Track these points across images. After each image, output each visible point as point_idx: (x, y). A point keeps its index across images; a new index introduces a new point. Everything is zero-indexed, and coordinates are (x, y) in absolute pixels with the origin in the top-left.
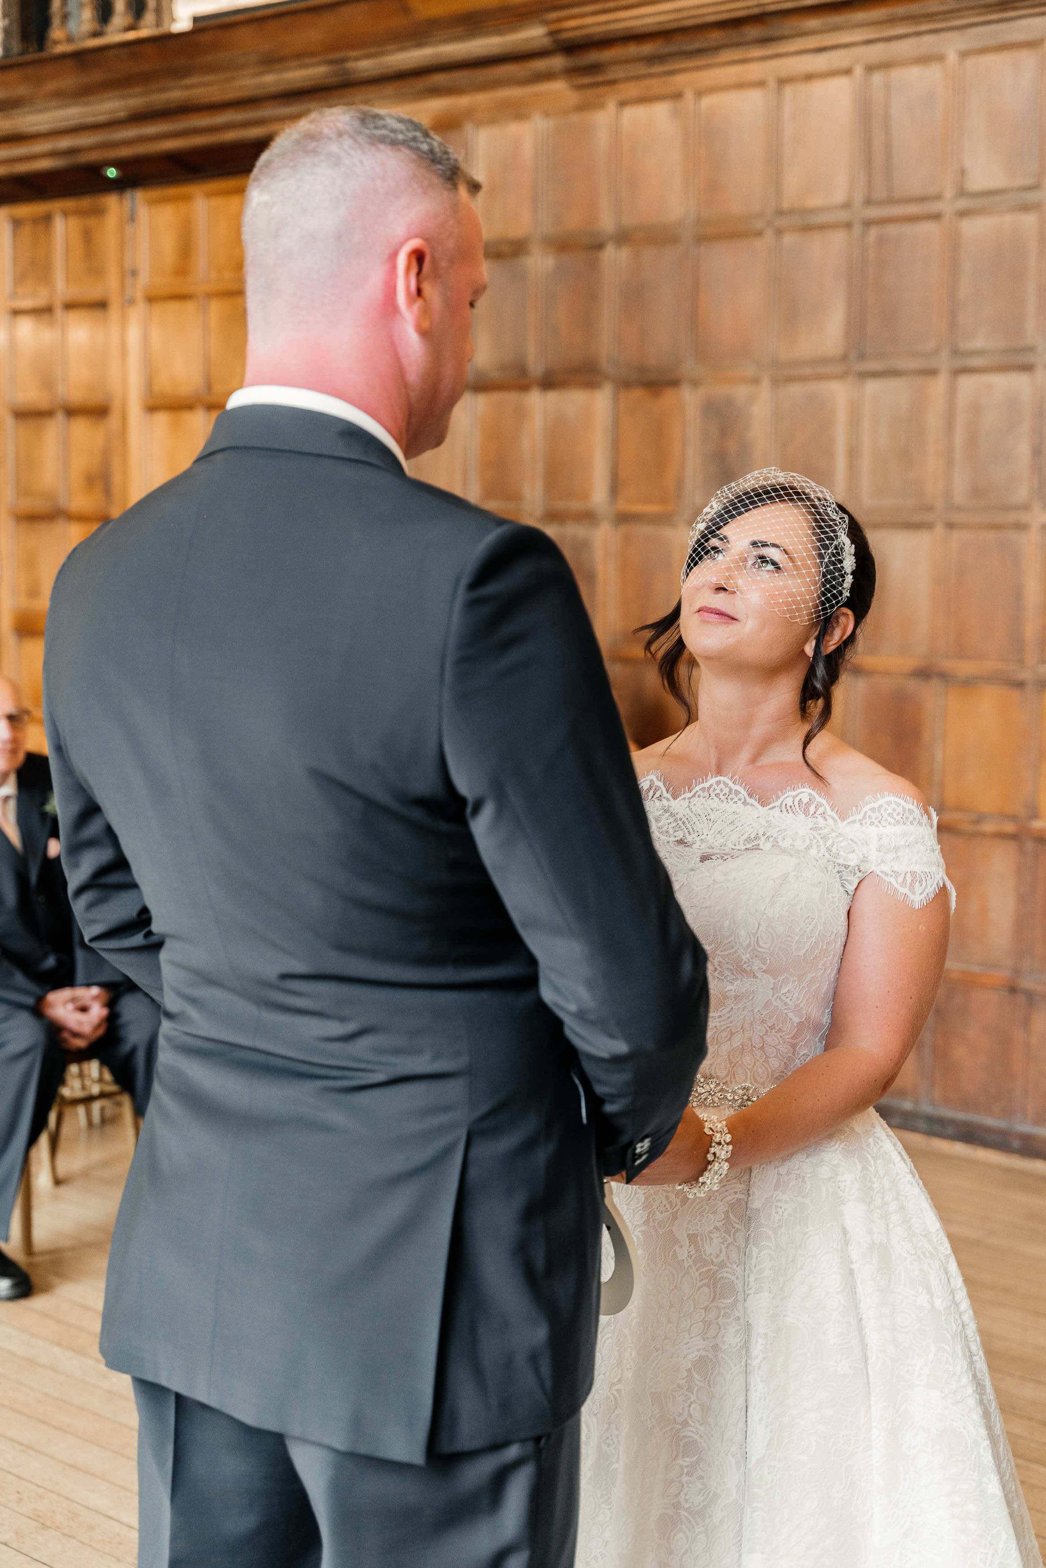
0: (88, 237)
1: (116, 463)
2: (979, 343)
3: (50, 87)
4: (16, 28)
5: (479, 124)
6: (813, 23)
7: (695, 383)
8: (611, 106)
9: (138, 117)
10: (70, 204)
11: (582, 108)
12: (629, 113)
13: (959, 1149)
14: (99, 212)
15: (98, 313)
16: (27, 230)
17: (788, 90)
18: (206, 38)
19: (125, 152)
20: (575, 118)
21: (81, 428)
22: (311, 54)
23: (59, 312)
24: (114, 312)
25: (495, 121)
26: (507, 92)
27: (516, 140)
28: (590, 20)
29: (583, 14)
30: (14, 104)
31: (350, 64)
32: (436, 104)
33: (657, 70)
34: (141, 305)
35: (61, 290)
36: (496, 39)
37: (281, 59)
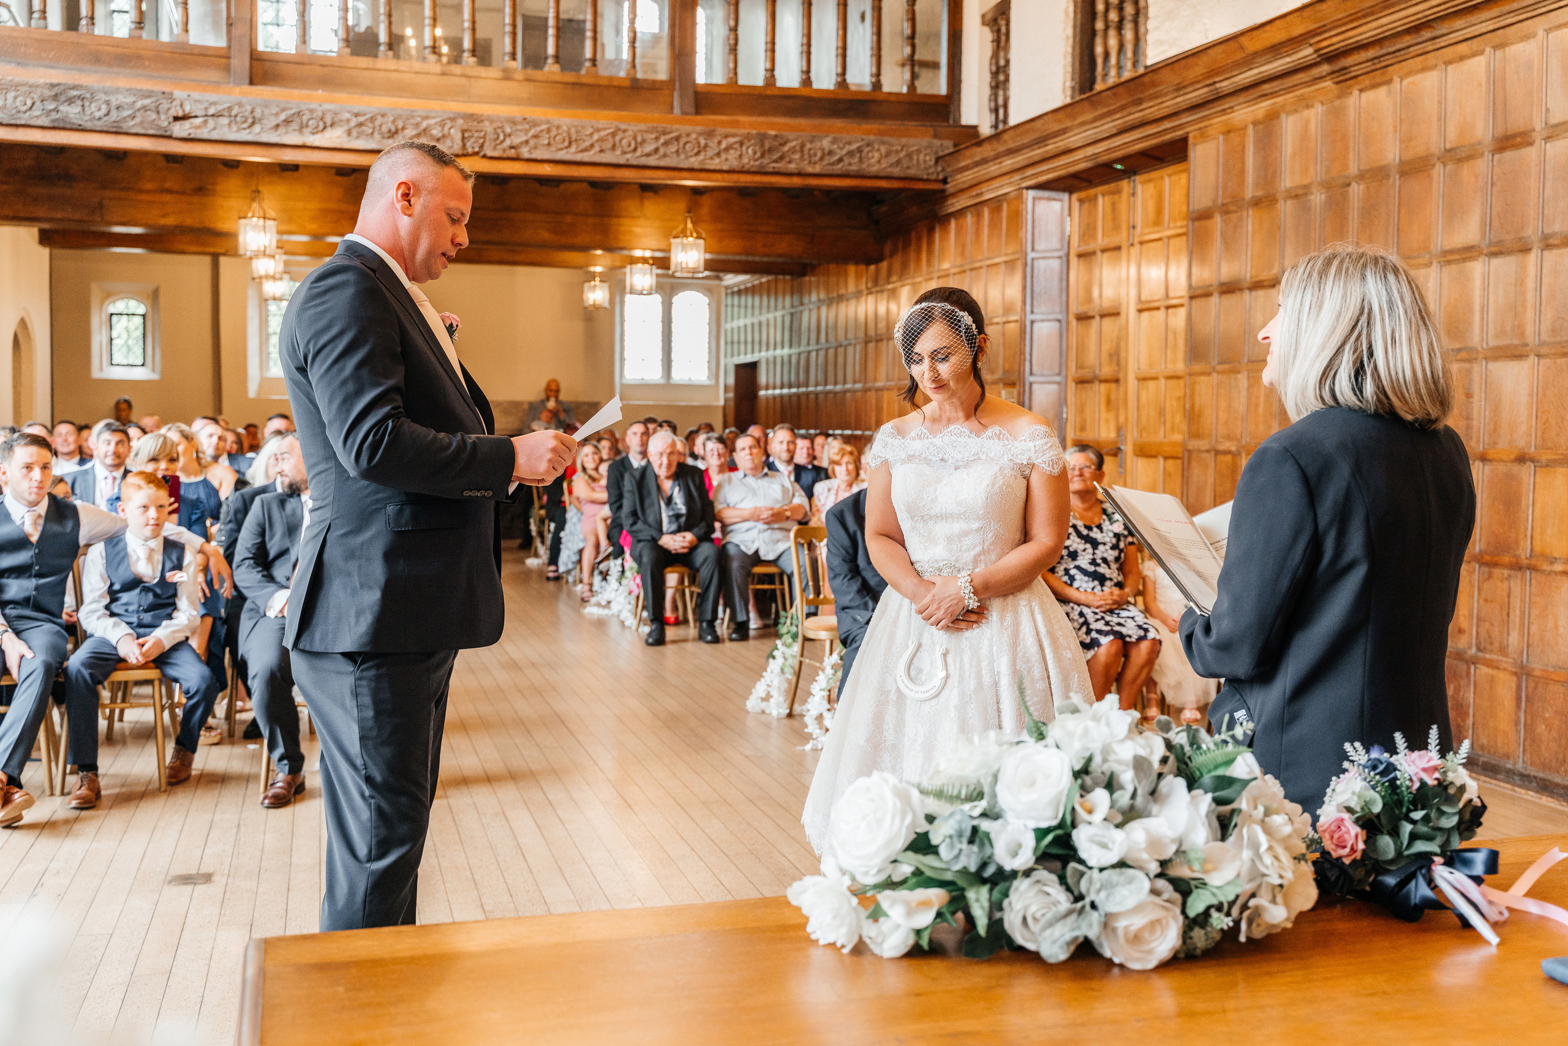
0: (1114, 206)
1: (1123, 345)
2: (1557, 228)
3: (1080, 120)
4: (1077, 87)
5: (1288, 113)
6: (1459, 23)
8: (1356, 93)
10: (1103, 188)
11: (1339, 97)
12: (1364, 95)
13: (1531, 795)
14: (1119, 192)
15: (1116, 253)
16: (1086, 205)
17: (1450, 68)
18: (1146, 79)
19: (1121, 153)
20: (1337, 103)
21: (1107, 322)
22: (1198, 82)
23: (1099, 253)
24: (1124, 252)
25: (1296, 111)
26: (1302, 91)
27: (1308, 121)
28: (1334, 40)
29: (1331, 37)
30: (1064, 131)
31: (1218, 85)
32: (1266, 104)
33: (1378, 66)
34: (1137, 246)
35: (1101, 241)
36: (1288, 59)
37: (1185, 87)
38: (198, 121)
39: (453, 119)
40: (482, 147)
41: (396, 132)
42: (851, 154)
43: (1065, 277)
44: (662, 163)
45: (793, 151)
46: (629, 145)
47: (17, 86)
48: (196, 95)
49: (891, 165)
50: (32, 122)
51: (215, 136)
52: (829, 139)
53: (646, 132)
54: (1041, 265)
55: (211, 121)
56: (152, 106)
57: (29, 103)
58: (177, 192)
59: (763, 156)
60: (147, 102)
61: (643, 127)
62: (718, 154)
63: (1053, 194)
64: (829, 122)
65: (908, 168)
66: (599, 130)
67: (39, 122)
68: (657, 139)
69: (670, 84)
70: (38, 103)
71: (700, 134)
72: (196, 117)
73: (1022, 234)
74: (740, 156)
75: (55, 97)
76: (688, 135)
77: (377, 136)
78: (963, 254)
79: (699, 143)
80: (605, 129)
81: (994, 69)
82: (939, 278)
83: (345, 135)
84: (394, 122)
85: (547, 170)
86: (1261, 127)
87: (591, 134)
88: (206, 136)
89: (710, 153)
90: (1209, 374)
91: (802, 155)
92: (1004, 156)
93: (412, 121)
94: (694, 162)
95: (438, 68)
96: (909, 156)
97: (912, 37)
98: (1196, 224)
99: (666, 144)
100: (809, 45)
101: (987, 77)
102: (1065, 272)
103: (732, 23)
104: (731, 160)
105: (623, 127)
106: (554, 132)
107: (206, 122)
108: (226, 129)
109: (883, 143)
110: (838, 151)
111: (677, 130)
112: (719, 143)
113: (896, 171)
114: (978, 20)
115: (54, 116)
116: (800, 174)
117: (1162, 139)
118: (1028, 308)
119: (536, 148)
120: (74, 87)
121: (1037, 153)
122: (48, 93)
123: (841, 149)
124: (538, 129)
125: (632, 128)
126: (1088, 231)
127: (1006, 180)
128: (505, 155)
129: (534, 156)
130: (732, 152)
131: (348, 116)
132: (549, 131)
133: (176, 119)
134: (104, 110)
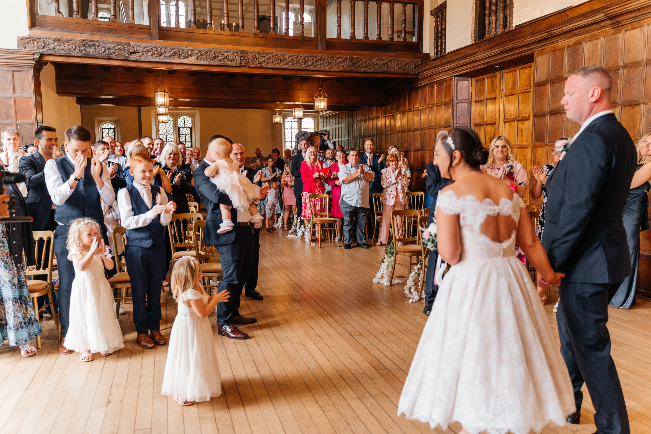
0: (492, 82)
3: (483, 48)
4: (477, 36)
5: (586, 42)
7: (644, 104)
8: (623, 32)
9: (502, 53)
10: (489, 75)
11: (614, 34)
12: (628, 33)
14: (495, 76)
15: (494, 101)
16: (479, 82)
18: (517, 31)
19: (499, 61)
20: (612, 36)
21: (489, 127)
22: (543, 31)
23: (486, 101)
24: (497, 100)
25: (590, 41)
26: (594, 32)
27: (597, 45)
28: (616, 10)
29: (614, 9)
30: (475, 53)
31: (553, 32)
32: (575, 39)
33: (636, 20)
34: (504, 97)
35: (486, 95)
36: (590, 19)
37: (536, 33)
38: (140, 54)
39: (237, 53)
40: (248, 63)
41: (216, 58)
42: (384, 64)
43: (469, 110)
44: (315, 69)
45: (363, 63)
46: (303, 62)
47: (69, 41)
48: (139, 44)
49: (399, 69)
50: (75, 55)
51: (146, 59)
52: (376, 59)
53: (309, 57)
54: (460, 105)
55: (145, 54)
56: (122, 48)
57: (74, 47)
58: (130, 83)
59: (352, 66)
60: (120, 46)
61: (308, 55)
62: (336, 65)
63: (465, 78)
64: (376, 52)
65: (405, 70)
66: (291, 56)
67: (78, 55)
68: (313, 59)
69: (316, 38)
70: (78, 47)
71: (329, 57)
72: (139, 52)
73: (452, 94)
74: (344, 66)
75: (84, 45)
76: (324, 58)
77: (208, 59)
78: (425, 102)
79: (328, 61)
80: (294, 56)
81: (436, 32)
82: (414, 111)
83: (196, 59)
84: (214, 54)
85: (272, 72)
86: (572, 48)
87: (289, 58)
88: (143, 60)
89: (332, 65)
90: (544, 147)
91: (366, 65)
92: (446, 64)
93: (221, 53)
94: (326, 68)
95: (230, 33)
96: (405, 65)
97: (405, 20)
98: (538, 88)
99: (316, 61)
100: (367, 23)
101: (433, 35)
102: (469, 108)
103: (339, 15)
104: (340, 67)
105: (300, 55)
106: (275, 57)
107: (143, 54)
108: (151, 57)
109: (396, 60)
110: (379, 63)
111: (320, 56)
112: (336, 61)
113: (400, 71)
114: (429, 13)
115: (84, 52)
116: (365, 72)
117: (521, 55)
118: (455, 122)
119: (268, 63)
120: (91, 41)
121: (462, 62)
122: (81, 43)
123: (380, 63)
124: (269, 56)
125: (304, 55)
126: (480, 92)
127: (446, 73)
128: (256, 66)
129: (267, 66)
130: (340, 64)
131: (197, 51)
132: (273, 57)
133: (131, 53)
134: (103, 50)
